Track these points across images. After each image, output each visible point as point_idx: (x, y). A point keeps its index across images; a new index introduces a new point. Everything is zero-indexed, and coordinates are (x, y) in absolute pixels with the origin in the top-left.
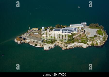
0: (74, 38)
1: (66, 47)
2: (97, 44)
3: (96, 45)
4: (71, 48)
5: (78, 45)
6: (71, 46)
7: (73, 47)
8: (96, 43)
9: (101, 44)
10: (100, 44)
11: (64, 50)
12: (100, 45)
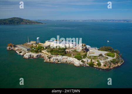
0: (67, 52)
1: (50, 58)
2: (99, 64)
3: (97, 66)
4: (56, 61)
5: (67, 61)
6: (57, 59)
7: (59, 61)
8: (97, 63)
9: (107, 67)
10: (105, 65)
11: (46, 62)
12: (105, 68)
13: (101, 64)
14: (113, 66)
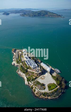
6: (20, 74)
8: (34, 89)
13: (36, 91)
14: (42, 96)
